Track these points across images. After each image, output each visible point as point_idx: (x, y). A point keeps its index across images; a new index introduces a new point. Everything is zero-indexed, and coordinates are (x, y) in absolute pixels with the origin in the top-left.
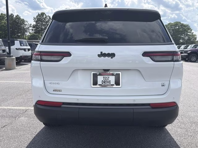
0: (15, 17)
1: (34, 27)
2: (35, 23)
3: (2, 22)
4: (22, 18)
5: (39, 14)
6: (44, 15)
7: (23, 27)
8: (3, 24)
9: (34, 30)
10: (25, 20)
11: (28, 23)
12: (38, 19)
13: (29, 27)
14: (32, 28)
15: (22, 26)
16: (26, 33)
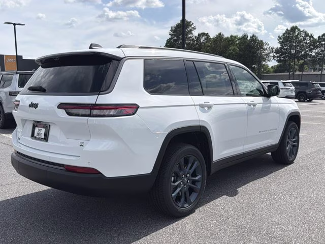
0: (249, 38)
1: (277, 51)
2: (279, 46)
3: (230, 48)
4: (260, 39)
5: (287, 30)
6: (297, 30)
7: (261, 54)
8: (231, 51)
9: (278, 57)
10: (264, 41)
11: (268, 47)
12: (284, 38)
13: (270, 53)
14: (275, 54)
15: (259, 52)
16: (264, 63)
